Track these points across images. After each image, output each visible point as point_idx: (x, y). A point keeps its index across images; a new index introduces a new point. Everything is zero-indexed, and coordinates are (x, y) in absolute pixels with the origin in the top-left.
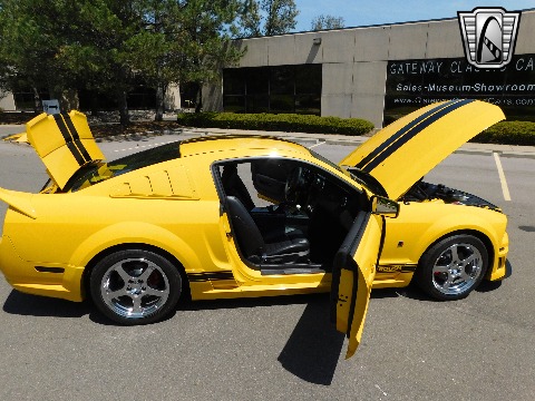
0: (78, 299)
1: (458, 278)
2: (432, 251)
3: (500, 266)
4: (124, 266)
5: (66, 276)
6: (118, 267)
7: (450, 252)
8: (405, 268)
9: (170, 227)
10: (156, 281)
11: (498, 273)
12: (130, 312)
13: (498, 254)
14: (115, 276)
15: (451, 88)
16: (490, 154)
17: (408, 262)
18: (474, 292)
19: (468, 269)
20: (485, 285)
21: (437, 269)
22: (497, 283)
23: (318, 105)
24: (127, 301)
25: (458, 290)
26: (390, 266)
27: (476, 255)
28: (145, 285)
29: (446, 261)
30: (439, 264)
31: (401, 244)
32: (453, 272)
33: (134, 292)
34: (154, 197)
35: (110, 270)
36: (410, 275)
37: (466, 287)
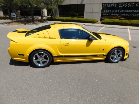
0: (28, 62)
1: (116, 58)
2: (110, 52)
3: (126, 55)
4: (38, 54)
5: (25, 56)
6: (37, 54)
7: (115, 52)
8: (104, 55)
9: (49, 45)
10: (46, 58)
11: (126, 57)
12: (40, 65)
13: (126, 52)
14: (36, 56)
15: (118, 11)
16: (127, 29)
17: (105, 54)
18: (120, 61)
19: (119, 56)
20: (123, 60)
21: (111, 56)
22: (125, 59)
23: (83, 15)
24: (39, 62)
25: (116, 61)
26: (101, 55)
27: (121, 53)
28: (43, 59)
29: (114, 54)
30: (112, 55)
31: (103, 50)
32: (115, 56)
33: (41, 60)
34: (45, 38)
35: (35, 55)
36: (105, 57)
37: (118, 60)
